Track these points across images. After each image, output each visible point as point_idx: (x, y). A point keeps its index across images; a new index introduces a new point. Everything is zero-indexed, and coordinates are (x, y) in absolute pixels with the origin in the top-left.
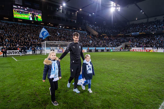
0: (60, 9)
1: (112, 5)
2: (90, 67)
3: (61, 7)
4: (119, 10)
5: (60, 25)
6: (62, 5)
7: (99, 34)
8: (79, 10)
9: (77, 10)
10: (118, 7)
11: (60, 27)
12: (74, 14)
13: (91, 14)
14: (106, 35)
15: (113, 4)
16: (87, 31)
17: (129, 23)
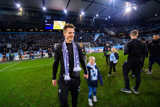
0: (80, 18)
1: (127, 6)
2: (94, 73)
3: (81, 16)
4: (136, 9)
5: (81, 30)
6: (81, 15)
7: (116, 34)
8: (96, 16)
9: (94, 16)
10: (134, 6)
11: (81, 32)
12: (92, 20)
13: (107, 17)
14: (123, 34)
15: (129, 4)
16: (104, 32)
17: (147, 20)
